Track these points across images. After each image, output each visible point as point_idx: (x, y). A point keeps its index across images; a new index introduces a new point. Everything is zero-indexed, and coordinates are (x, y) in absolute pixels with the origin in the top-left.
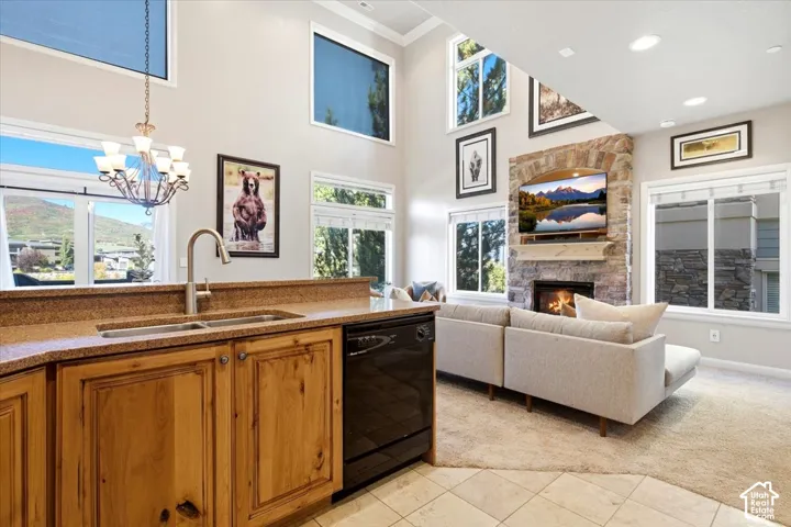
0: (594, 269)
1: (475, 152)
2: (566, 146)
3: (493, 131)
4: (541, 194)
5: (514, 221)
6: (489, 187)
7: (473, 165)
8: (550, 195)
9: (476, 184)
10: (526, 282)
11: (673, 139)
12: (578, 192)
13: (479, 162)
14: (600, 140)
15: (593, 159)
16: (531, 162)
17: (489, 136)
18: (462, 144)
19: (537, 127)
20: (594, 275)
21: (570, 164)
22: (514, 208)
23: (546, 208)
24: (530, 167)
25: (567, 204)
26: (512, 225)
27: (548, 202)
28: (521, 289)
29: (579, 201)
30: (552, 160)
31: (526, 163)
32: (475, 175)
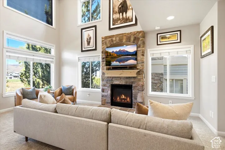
0: (132, 80)
1: (89, 34)
2: (122, 34)
3: (95, 26)
4: (113, 52)
5: (104, 61)
6: (94, 48)
7: (88, 39)
8: (116, 52)
9: (89, 46)
10: (108, 85)
11: (158, 34)
12: (127, 52)
13: (90, 38)
14: (134, 32)
15: (132, 39)
16: (110, 39)
17: (94, 28)
18: (83, 31)
19: (112, 27)
20: (132, 82)
21: (124, 41)
22: (104, 56)
23: (115, 57)
24: (110, 41)
25: (123, 56)
26: (103, 63)
27: (116, 55)
28: (106, 88)
29: (127, 55)
30: (118, 39)
31: (108, 39)
32: (89, 43)
